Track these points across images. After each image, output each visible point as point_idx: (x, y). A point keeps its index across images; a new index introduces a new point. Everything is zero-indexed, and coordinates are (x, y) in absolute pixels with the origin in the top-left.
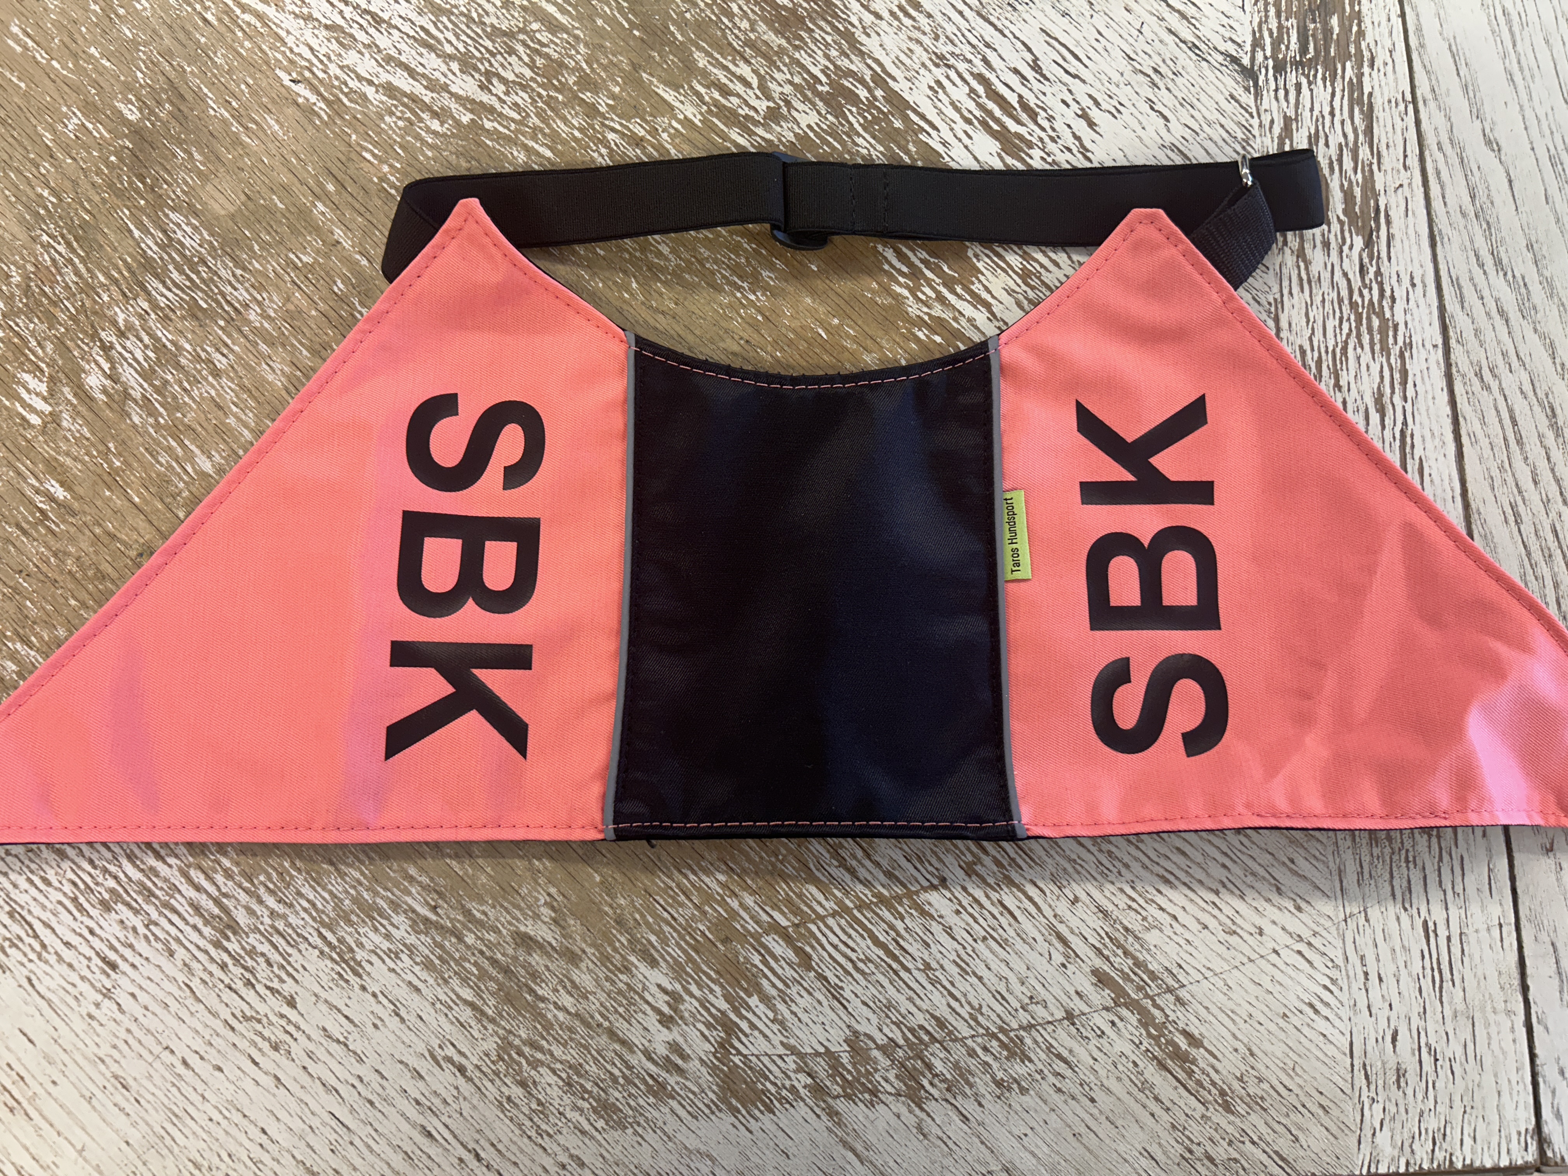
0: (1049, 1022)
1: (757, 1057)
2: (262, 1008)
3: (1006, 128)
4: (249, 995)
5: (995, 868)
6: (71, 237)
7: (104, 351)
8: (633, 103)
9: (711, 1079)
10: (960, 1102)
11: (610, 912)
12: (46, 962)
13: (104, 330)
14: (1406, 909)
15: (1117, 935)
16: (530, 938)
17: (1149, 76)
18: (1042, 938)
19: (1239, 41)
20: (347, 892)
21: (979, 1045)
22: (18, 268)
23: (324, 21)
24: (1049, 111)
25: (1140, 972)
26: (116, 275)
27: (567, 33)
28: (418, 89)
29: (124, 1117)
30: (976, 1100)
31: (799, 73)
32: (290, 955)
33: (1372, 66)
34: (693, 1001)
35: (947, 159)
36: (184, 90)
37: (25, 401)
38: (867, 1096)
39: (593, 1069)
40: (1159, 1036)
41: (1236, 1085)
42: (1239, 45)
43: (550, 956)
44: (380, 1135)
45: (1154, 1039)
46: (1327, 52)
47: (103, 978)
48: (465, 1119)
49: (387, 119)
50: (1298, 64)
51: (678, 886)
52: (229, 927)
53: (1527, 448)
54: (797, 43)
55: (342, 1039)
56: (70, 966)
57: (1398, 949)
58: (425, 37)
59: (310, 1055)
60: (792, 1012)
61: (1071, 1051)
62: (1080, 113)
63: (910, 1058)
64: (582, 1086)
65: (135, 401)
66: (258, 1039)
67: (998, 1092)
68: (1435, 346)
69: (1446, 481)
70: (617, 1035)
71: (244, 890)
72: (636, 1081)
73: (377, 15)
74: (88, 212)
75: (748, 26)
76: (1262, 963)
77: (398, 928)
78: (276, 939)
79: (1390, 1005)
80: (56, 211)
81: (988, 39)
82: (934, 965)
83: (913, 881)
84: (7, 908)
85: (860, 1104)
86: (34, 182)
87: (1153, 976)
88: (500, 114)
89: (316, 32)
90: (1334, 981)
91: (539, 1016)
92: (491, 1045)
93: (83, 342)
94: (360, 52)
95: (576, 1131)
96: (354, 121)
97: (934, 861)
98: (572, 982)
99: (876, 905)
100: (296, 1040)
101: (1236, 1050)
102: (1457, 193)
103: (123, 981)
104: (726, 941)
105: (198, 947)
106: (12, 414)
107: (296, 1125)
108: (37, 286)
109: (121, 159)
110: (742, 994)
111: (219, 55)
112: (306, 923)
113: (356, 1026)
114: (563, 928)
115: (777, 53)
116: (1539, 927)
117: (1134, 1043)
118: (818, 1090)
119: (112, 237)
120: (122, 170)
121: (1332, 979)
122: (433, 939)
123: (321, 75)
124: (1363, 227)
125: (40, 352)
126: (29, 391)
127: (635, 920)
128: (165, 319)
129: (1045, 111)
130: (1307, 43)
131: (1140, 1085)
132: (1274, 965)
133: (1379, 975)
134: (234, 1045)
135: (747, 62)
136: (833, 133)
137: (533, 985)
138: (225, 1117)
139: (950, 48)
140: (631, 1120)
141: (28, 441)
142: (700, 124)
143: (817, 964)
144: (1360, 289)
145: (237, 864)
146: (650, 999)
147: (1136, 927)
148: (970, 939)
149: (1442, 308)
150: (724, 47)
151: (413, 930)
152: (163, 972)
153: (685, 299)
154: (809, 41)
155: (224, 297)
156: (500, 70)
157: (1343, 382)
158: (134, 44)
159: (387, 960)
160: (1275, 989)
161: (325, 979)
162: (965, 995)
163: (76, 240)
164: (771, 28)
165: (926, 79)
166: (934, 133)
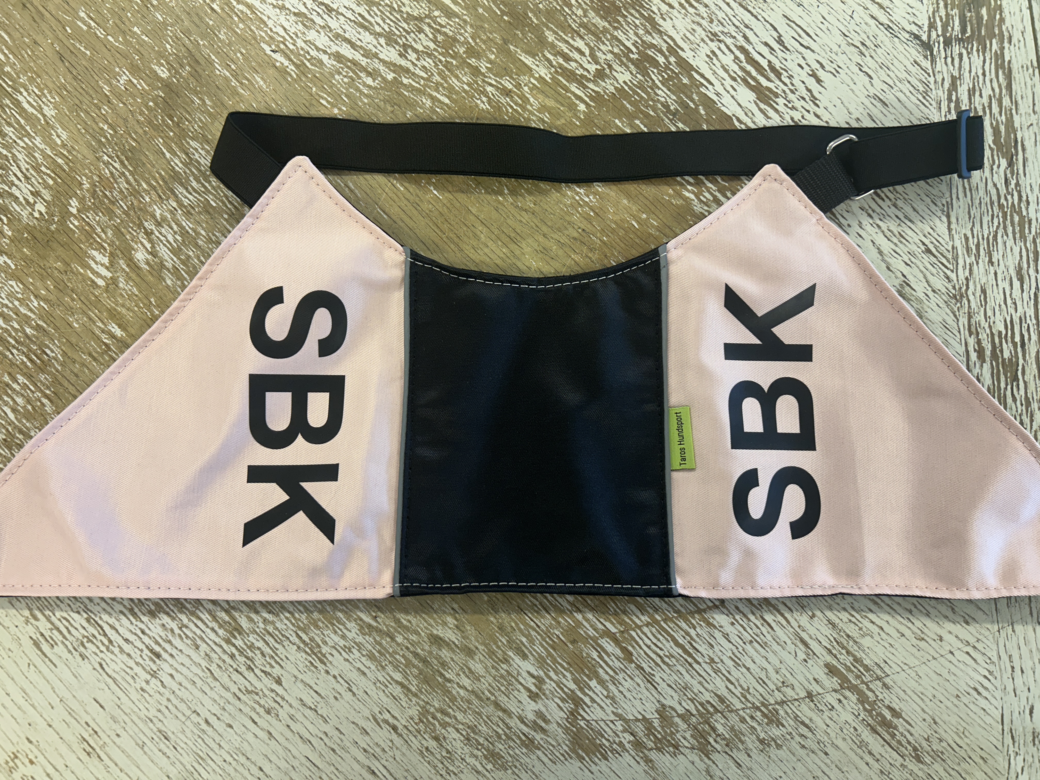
0: (795, 700)
1: (596, 721)
2: (259, 685)
3: (760, 84)
4: (250, 676)
6: (123, 158)
7: (147, 235)
8: (504, 66)
9: (565, 737)
10: (735, 754)
11: (495, 621)
12: (112, 652)
13: (147, 221)
15: (842, 640)
16: (441, 639)
17: (858, 48)
18: (790, 642)
19: (920, 24)
21: (747, 714)
22: (87, 178)
23: (293, 10)
24: (789, 72)
25: (857, 665)
26: (155, 184)
27: (459, 18)
28: (358, 57)
29: (166, 759)
30: (746, 753)
31: (617, 45)
32: (277, 649)
33: (1010, 42)
34: (552, 683)
35: (720, 105)
36: (198, 56)
37: (93, 270)
38: (671, 749)
39: (484, 729)
40: (872, 710)
41: (924, 744)
42: (919, 27)
43: (454, 651)
44: (340, 772)
45: (868, 712)
46: (980, 32)
47: (151, 663)
48: (397, 761)
49: (337, 77)
50: (960, 40)
51: (541, 604)
52: (236, 629)
54: (616, 25)
55: (313, 707)
56: (129, 655)
57: (1034, 650)
58: (362, 21)
59: (292, 717)
60: (620, 691)
61: (811, 720)
62: (811, 73)
63: (701, 723)
64: (477, 740)
65: (168, 270)
66: (257, 706)
67: (761, 747)
70: (500, 706)
72: (514, 737)
73: (329, 6)
74: (135, 140)
75: (582, 13)
76: (942, 660)
77: (350, 631)
78: (268, 638)
79: (1029, 689)
80: (113, 140)
81: (747, 22)
82: (717, 660)
83: (702, 602)
84: (86, 616)
85: (666, 754)
86: (97, 119)
87: (867, 668)
88: (414, 74)
89: (288, 17)
90: (991, 673)
91: (447, 692)
92: (414, 712)
93: (133, 230)
94: (317, 31)
95: (473, 771)
96: (314, 79)
98: (469, 669)
99: (676, 618)
100: (282, 707)
101: (924, 720)
103: (165, 666)
104: (574, 642)
105: (215, 643)
106: (85, 278)
107: (283, 764)
108: (101, 191)
109: (156, 104)
110: (585, 679)
111: (222, 33)
112: (288, 627)
113: (322, 698)
114: (463, 632)
115: (602, 32)
117: (855, 715)
118: (638, 745)
119: (151, 157)
120: (157, 112)
121: (989, 671)
122: (374, 639)
123: (291, 47)
124: (1007, 152)
125: (103, 236)
126: (96, 263)
127: (512, 627)
128: (188, 214)
129: (787, 71)
130: (966, 26)
131: (858, 743)
132: (950, 662)
133: (1021, 668)
134: (240, 710)
135: (582, 38)
136: (641, 87)
137: (442, 671)
138: (235, 759)
139: (721, 28)
140: (510, 764)
141: (96, 297)
142: (550, 81)
143: (636, 658)
144: (1005, 195)
146: (522, 681)
147: (855, 635)
148: (741, 642)
150: (565, 27)
151: (361, 632)
152: (192, 660)
153: (541, 201)
154: (624, 23)
156: (413, 43)
157: (994, 260)
158: (165, 24)
159: (343, 653)
160: (951, 678)
161: (301, 665)
162: (738, 680)
163: (127, 160)
164: (598, 14)
165: (705, 50)
166: (710, 87)
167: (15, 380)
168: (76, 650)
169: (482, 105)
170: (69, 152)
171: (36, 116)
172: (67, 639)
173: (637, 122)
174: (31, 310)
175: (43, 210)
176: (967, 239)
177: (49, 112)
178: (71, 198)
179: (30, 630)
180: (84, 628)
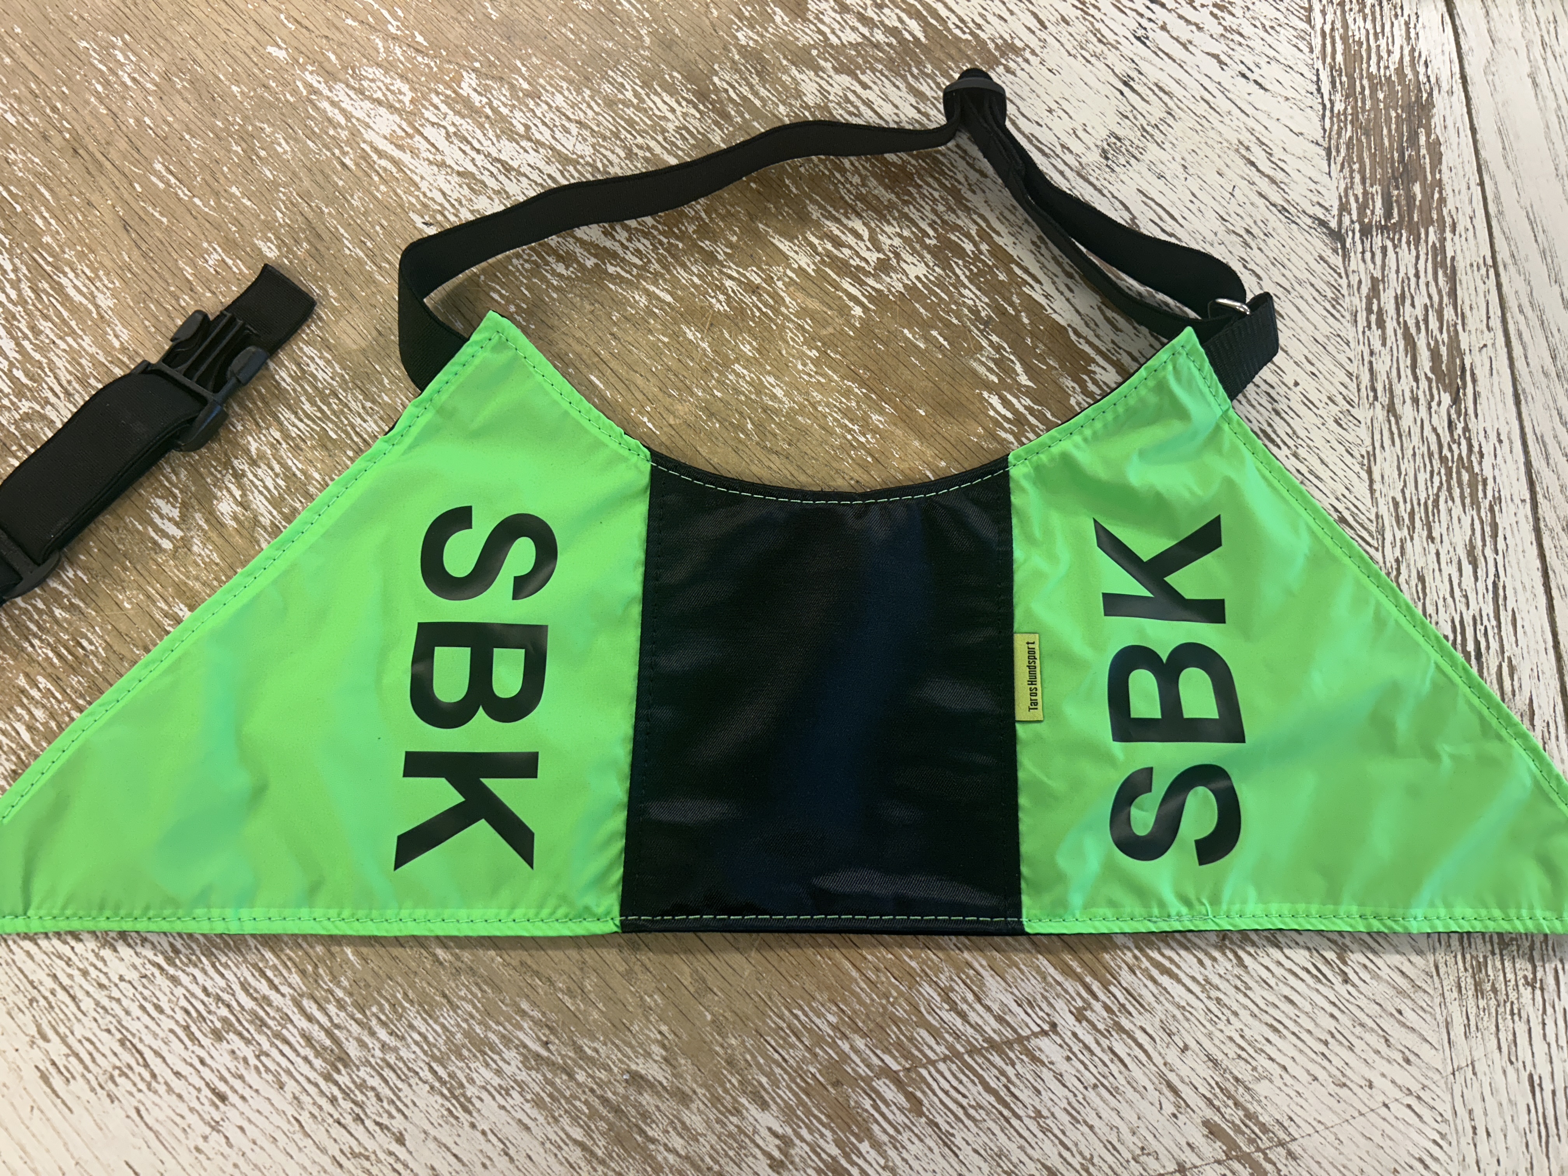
2: (370, 1145)
4: (358, 1130)
5: (1105, 1014)
7: (236, 479)
8: (750, 252)
11: (721, 1052)
12: (156, 1092)
13: (237, 458)
14: (1512, 1063)
15: (1227, 1085)
16: (642, 1077)
17: (1242, 237)
18: (1152, 1087)
19: (1327, 206)
20: (459, 1025)
23: (456, 167)
25: (1251, 1125)
26: (250, 406)
31: (908, 227)
32: (400, 1090)
33: (1454, 231)
34: (804, 1145)
35: (1050, 311)
36: (321, 229)
37: (157, 526)
42: (1327, 209)
43: (660, 1096)
46: (1411, 217)
47: (212, 1110)
49: (515, 261)
50: (1383, 229)
51: (789, 1027)
52: (340, 1059)
54: (907, 198)
56: (180, 1096)
57: (1505, 1102)
60: (903, 1159)
65: (265, 528)
68: (1523, 501)
69: (1539, 634)
71: (357, 1021)
73: (507, 164)
75: (859, 182)
76: (1372, 1116)
77: (509, 1064)
78: (387, 1073)
79: (1498, 1160)
82: (1045, 1113)
83: (1023, 1026)
84: (119, 1036)
86: (174, 314)
87: (1264, 1128)
88: (623, 260)
89: (449, 178)
90: (1443, 1136)
91: (649, 1158)
93: (216, 470)
94: (490, 198)
97: (1044, 1006)
98: (683, 1123)
99: (987, 1050)
102: (1539, 353)
103: (231, 1113)
104: (837, 1084)
105: (309, 1080)
106: (144, 538)
110: (853, 1139)
111: (356, 198)
112: (417, 1057)
113: (464, 1165)
114: (674, 1067)
115: (886, 208)
121: (1441, 1134)
122: (544, 1075)
124: (1451, 384)
125: (173, 478)
126: (162, 516)
127: (746, 1061)
128: (296, 449)
130: (1392, 208)
132: (1384, 1119)
133: (1487, 1129)
135: (859, 215)
136: (940, 284)
137: (643, 1126)
141: (158, 565)
142: (813, 274)
143: (928, 1110)
144: (1449, 445)
145: (351, 994)
146: (760, 1143)
147: (1246, 1077)
148: (1080, 1087)
149: (1528, 464)
150: (836, 201)
151: (525, 1065)
152: (272, 1105)
154: (918, 196)
155: (353, 428)
157: (1436, 534)
158: (275, 185)
159: (497, 1097)
160: (1386, 1143)
161: (435, 1115)
162: (1076, 1145)
164: (881, 183)
165: (1029, 234)
166: (1037, 286)
167: (35, 684)
168: (102, 1088)
169: (718, 305)
170: (128, 358)
171: (87, 309)
172: (89, 1071)
173: (934, 333)
174: (63, 583)
176: (1396, 505)
177: (105, 302)
179: (36, 1056)
180: (115, 1054)
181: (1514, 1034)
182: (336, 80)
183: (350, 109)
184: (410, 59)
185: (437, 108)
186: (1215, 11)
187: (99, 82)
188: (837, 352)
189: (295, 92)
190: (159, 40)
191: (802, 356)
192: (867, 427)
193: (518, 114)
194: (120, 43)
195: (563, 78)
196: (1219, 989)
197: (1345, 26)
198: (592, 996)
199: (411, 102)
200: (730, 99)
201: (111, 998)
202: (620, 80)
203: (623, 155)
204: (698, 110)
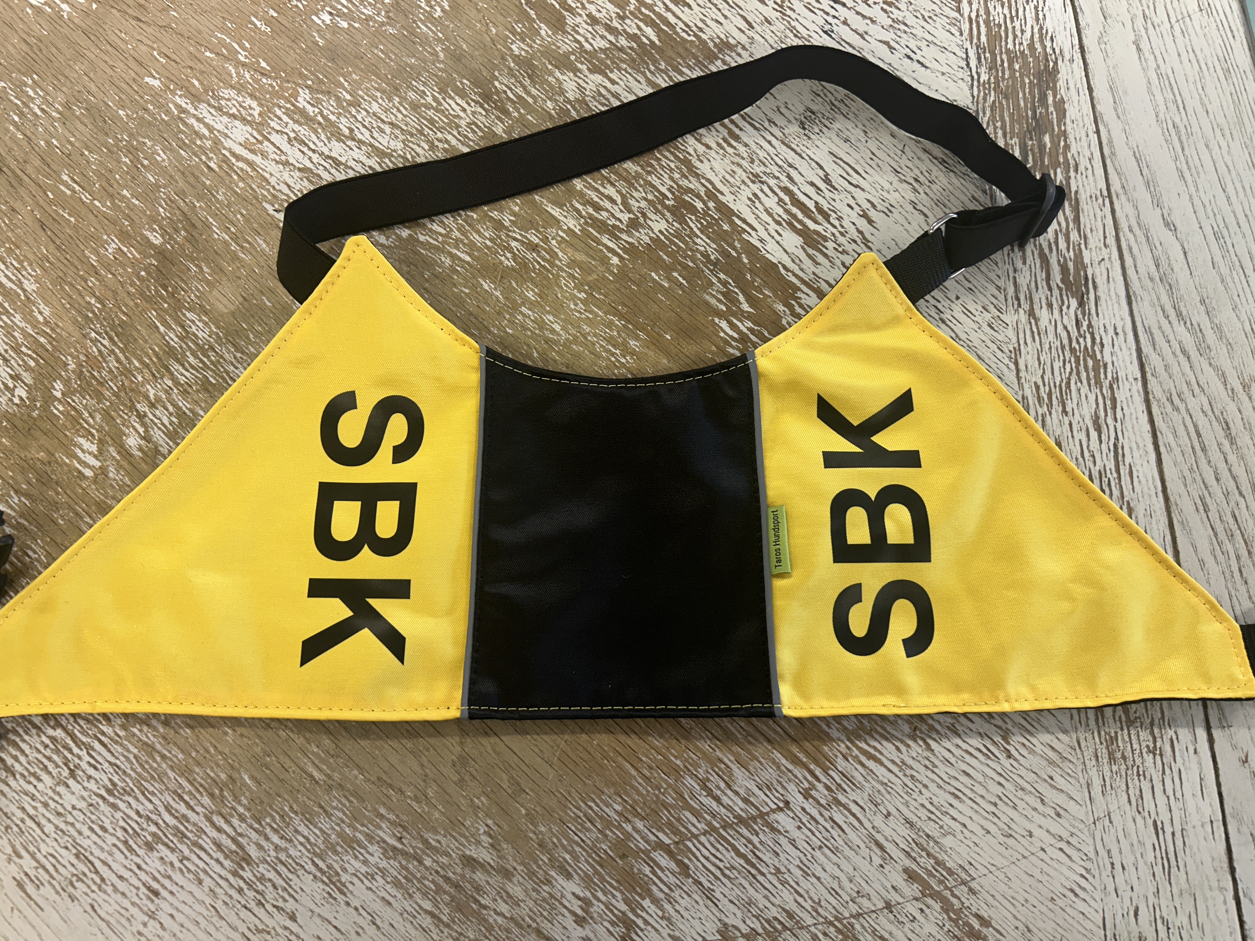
0: (873, 912)
2: (270, 922)
3: (807, 227)
4: (260, 912)
5: (826, 792)
6: (113, 334)
7: (139, 419)
8: (529, 218)
11: (534, 837)
12: (105, 892)
13: (139, 402)
14: (1139, 812)
15: (921, 840)
16: (474, 860)
17: (911, 184)
18: (864, 845)
20: (333, 828)
21: (819, 931)
22: (73, 358)
23: (297, 165)
24: (839, 213)
25: (940, 870)
26: (148, 362)
31: (651, 192)
32: (290, 880)
33: (1076, 170)
34: (600, 904)
35: (764, 252)
36: (194, 220)
37: (81, 459)
40: (958, 920)
43: (489, 873)
45: (954, 922)
46: (1042, 162)
47: (148, 903)
51: (585, 815)
52: (244, 859)
53: (1210, 453)
54: (649, 169)
56: (123, 894)
57: (1135, 842)
60: (676, 911)
61: (891, 934)
62: (862, 213)
68: (1136, 379)
69: (1151, 482)
70: (543, 933)
71: (255, 830)
73: (337, 159)
74: (125, 314)
76: (1033, 858)
77: (373, 855)
78: (280, 868)
79: (1132, 888)
80: (101, 314)
81: (790, 161)
82: (783, 869)
83: (764, 805)
84: (74, 851)
86: (84, 293)
87: (950, 872)
88: (431, 230)
89: (292, 174)
90: (1088, 871)
91: (483, 920)
93: (124, 413)
97: (779, 789)
98: (507, 893)
99: (737, 824)
101: (1017, 928)
102: (1146, 263)
103: (164, 905)
104: (623, 857)
105: (221, 876)
106: (71, 469)
108: (88, 371)
109: (148, 273)
110: (637, 898)
111: (220, 194)
112: (303, 854)
113: (342, 934)
114: (499, 851)
115: (634, 178)
116: (1240, 821)
117: (939, 926)
119: (144, 332)
120: (150, 282)
121: (1086, 868)
122: (400, 863)
124: (1077, 291)
125: (91, 421)
126: (83, 451)
127: (553, 843)
128: (184, 393)
129: (836, 213)
130: (1028, 155)
132: (1043, 860)
133: (1122, 864)
135: (613, 185)
136: (678, 235)
137: (477, 896)
139: (763, 168)
141: (83, 489)
142: (579, 233)
143: (693, 872)
144: (1077, 339)
145: (249, 810)
146: (567, 904)
147: (935, 834)
148: (809, 849)
149: (1139, 350)
151: (385, 856)
152: (194, 897)
154: (658, 167)
155: (228, 374)
157: (1069, 409)
158: (157, 186)
159: (365, 881)
160: (1044, 878)
161: (318, 898)
162: (807, 892)
163: (117, 336)
165: (746, 192)
166: (753, 233)
168: (64, 890)
169: (506, 262)
170: (52, 329)
171: (16, 292)
172: (54, 879)
173: (675, 274)
174: (11, 507)
175: (24, 395)
176: (1037, 388)
177: (30, 286)
178: (55, 381)
179: (13, 869)
180: (73, 865)
181: (1141, 791)
182: (200, 101)
183: (212, 123)
184: (256, 81)
185: (280, 119)
186: (885, 7)
187: (16, 114)
188: (601, 294)
189: (168, 112)
190: (60, 77)
191: (574, 298)
192: (626, 351)
193: (343, 120)
194: (30, 82)
195: (377, 89)
196: (912, 768)
197: (988, 12)
198: (434, 801)
199: (260, 115)
200: (509, 98)
201: (66, 822)
202: (422, 88)
203: (426, 147)
204: (484, 109)
